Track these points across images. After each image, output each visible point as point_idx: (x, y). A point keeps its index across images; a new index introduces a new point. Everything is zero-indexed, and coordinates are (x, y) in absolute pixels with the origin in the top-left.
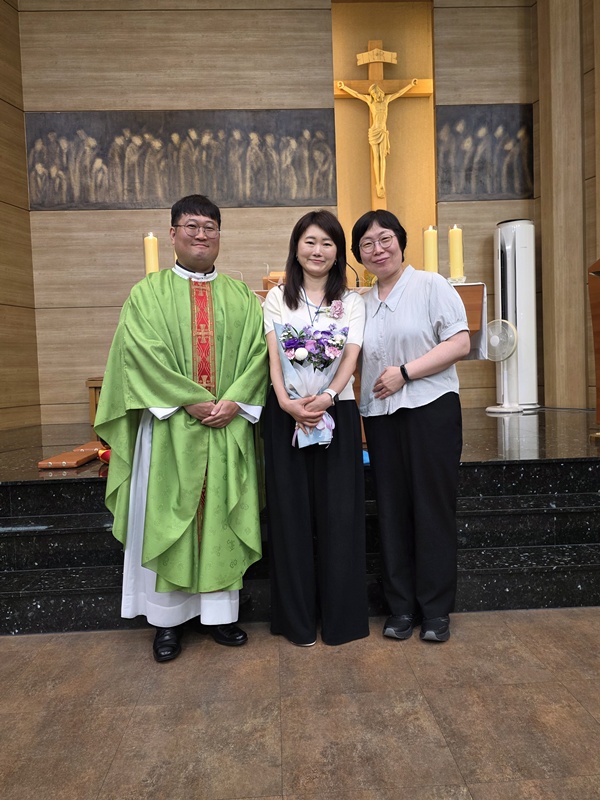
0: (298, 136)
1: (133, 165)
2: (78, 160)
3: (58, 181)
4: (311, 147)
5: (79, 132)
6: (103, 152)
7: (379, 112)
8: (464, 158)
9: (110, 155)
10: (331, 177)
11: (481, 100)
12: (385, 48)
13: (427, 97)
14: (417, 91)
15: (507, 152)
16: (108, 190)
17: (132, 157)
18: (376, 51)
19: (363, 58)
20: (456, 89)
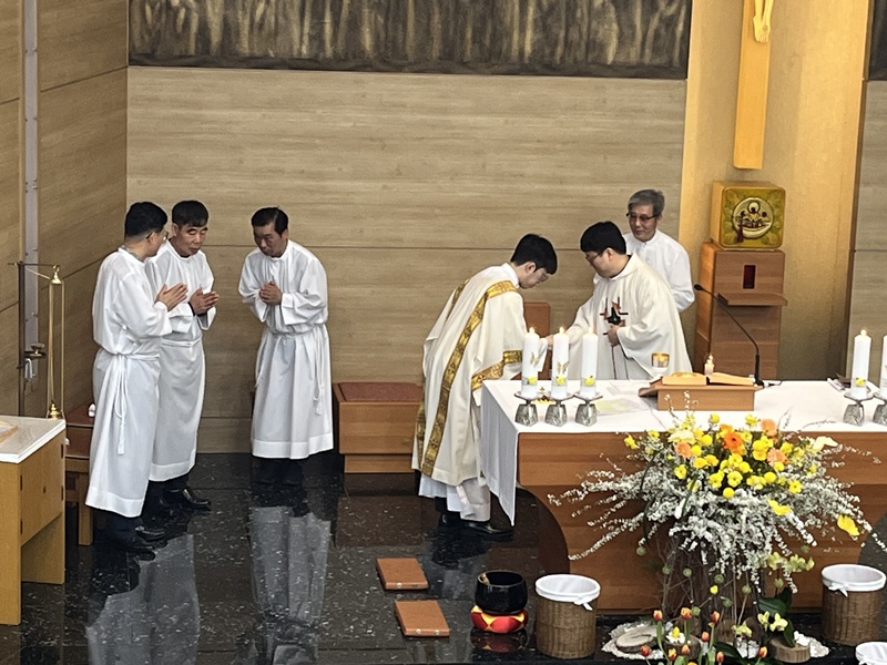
3: (182, 14)
16: (274, 35)
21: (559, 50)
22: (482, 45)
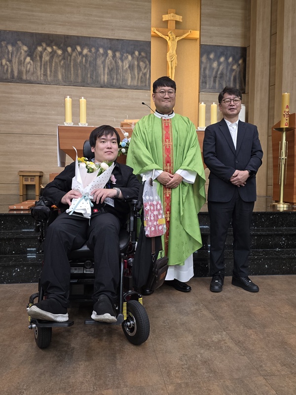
0: (132, 54)
1: (47, 62)
2: (18, 57)
3: (6, 67)
4: (138, 60)
5: (18, 42)
6: (31, 54)
7: (172, 45)
8: (213, 72)
9: (34, 56)
10: (148, 76)
11: (222, 43)
12: (176, 14)
13: (196, 39)
14: (191, 36)
15: (234, 70)
16: (33, 74)
17: (46, 58)
18: (172, 14)
19: (165, 17)
20: (210, 37)
21: (115, 81)
22: (93, 79)
